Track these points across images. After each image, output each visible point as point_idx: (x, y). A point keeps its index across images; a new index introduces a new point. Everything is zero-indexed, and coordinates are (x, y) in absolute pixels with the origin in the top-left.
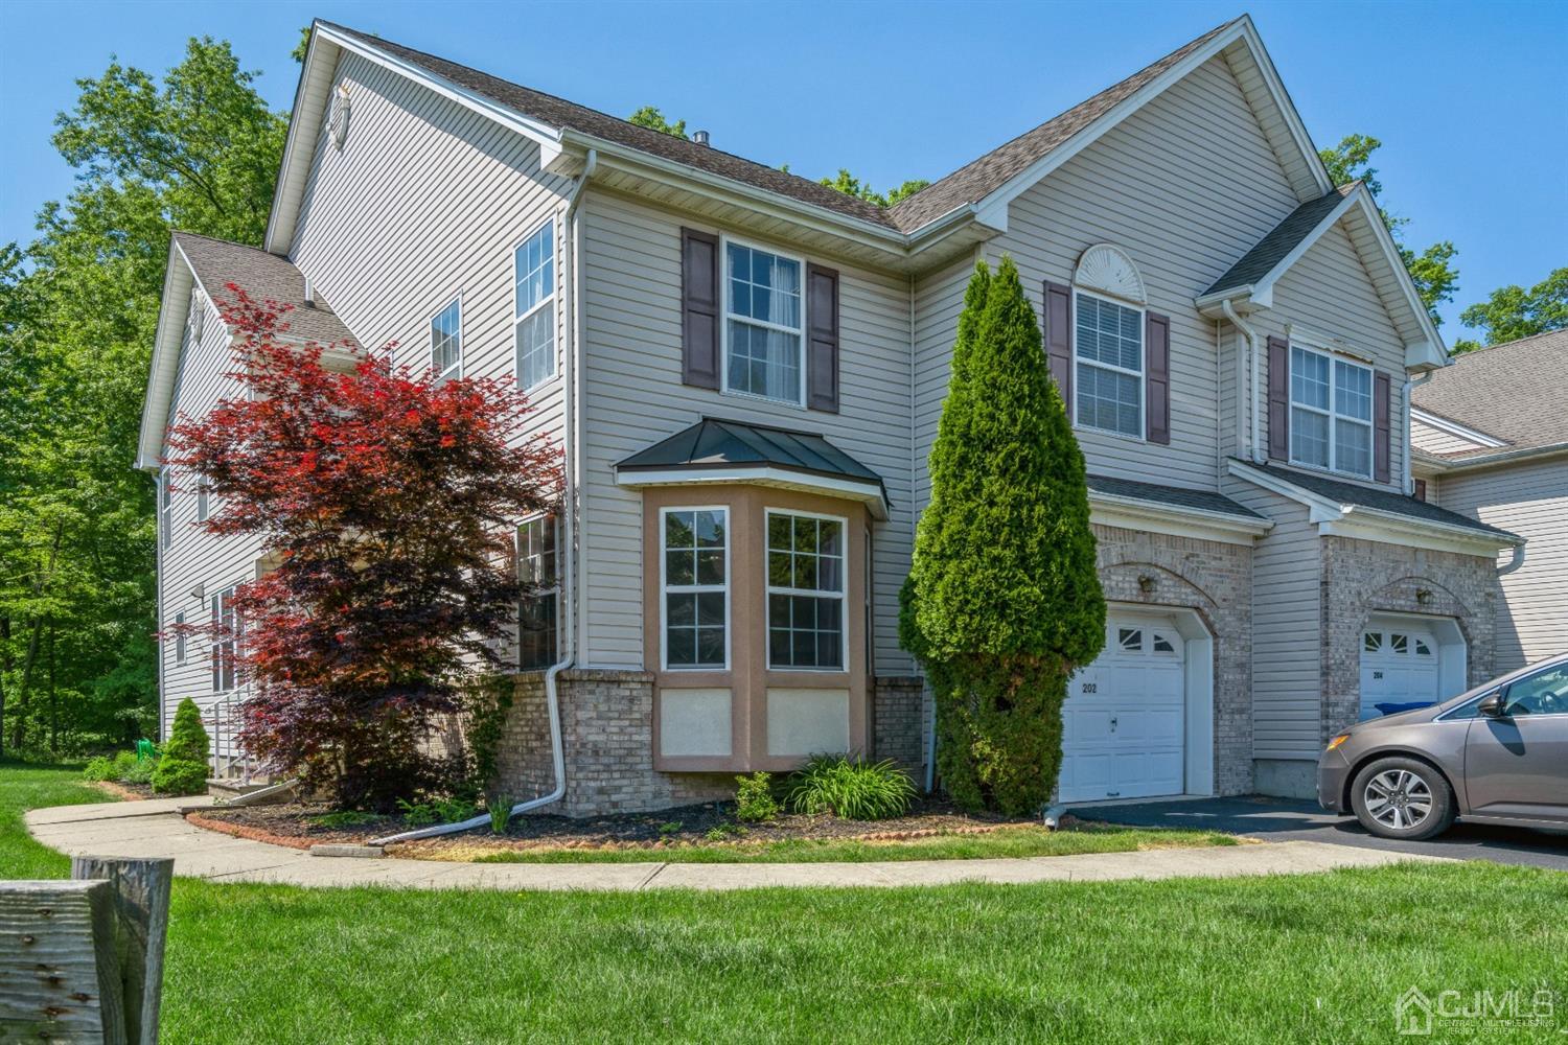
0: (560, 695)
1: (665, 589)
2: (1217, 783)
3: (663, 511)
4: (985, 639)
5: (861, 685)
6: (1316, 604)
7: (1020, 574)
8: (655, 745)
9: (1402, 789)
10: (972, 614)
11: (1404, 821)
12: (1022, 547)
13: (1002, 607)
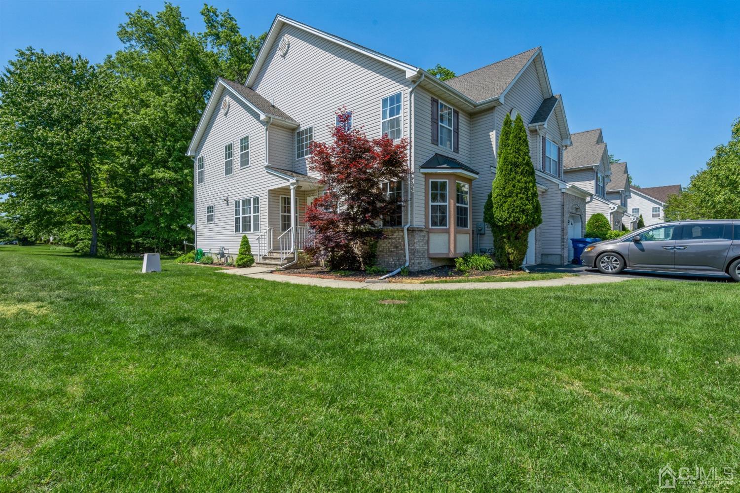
0: (408, 235)
1: (431, 204)
2: (536, 260)
3: (430, 180)
4: (519, 220)
5: (471, 232)
6: (560, 211)
7: (527, 202)
8: (428, 249)
9: (611, 261)
10: (515, 213)
11: (612, 269)
12: (527, 195)
13: (523, 211)
